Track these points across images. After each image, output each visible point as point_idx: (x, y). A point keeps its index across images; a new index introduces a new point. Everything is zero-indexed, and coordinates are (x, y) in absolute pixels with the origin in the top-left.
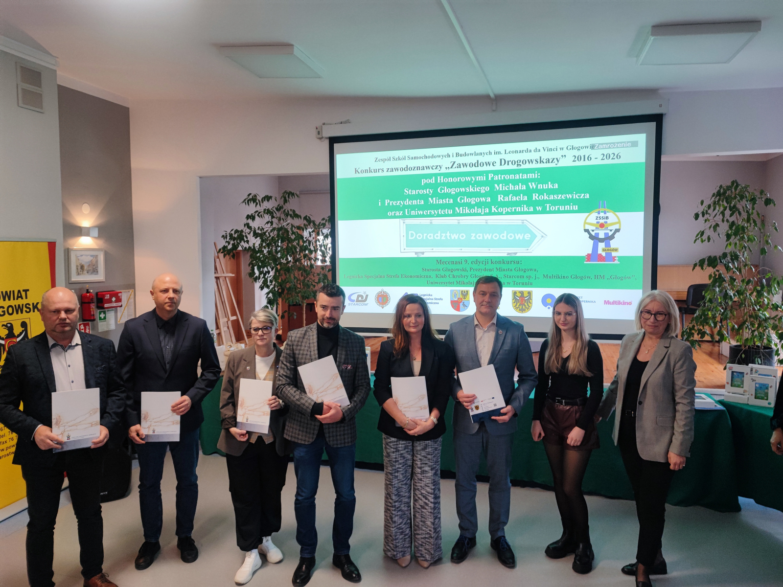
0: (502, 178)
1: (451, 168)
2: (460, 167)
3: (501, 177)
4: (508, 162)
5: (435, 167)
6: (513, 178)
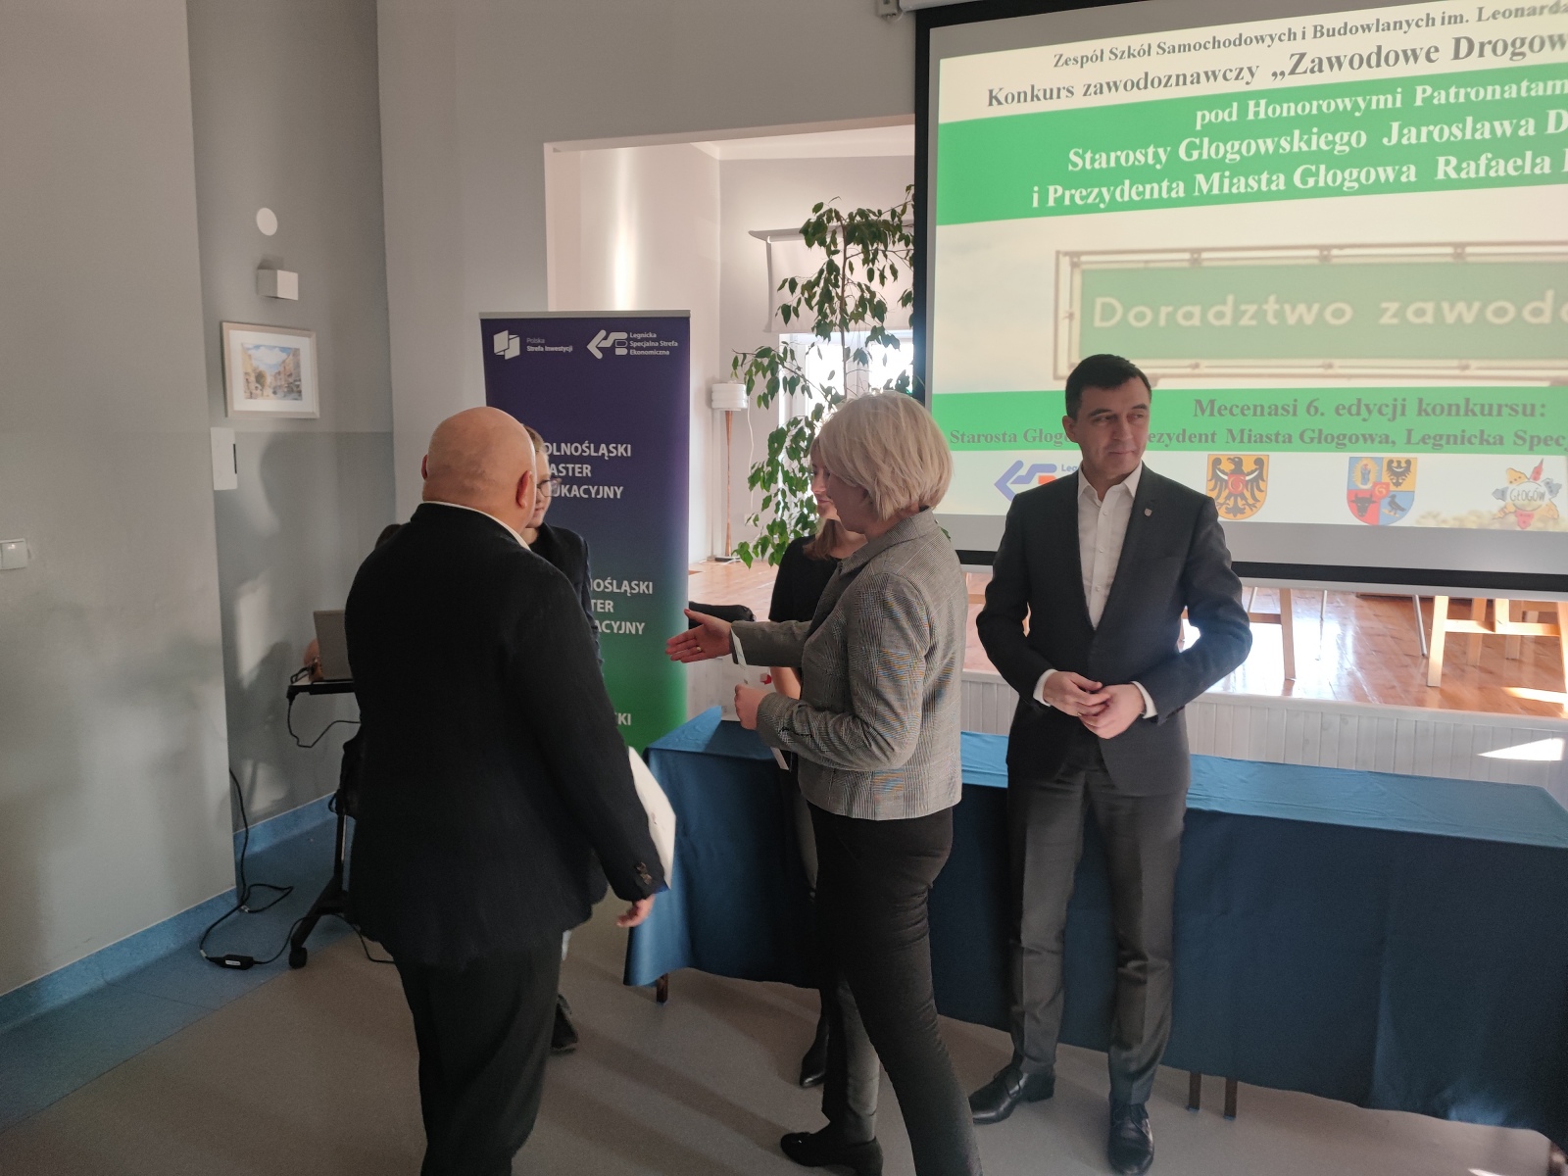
0: (1462, 99)
1: (1293, 72)
2: (1320, 70)
3: (1457, 95)
4: (1482, 45)
5: (1235, 74)
6: (1498, 96)
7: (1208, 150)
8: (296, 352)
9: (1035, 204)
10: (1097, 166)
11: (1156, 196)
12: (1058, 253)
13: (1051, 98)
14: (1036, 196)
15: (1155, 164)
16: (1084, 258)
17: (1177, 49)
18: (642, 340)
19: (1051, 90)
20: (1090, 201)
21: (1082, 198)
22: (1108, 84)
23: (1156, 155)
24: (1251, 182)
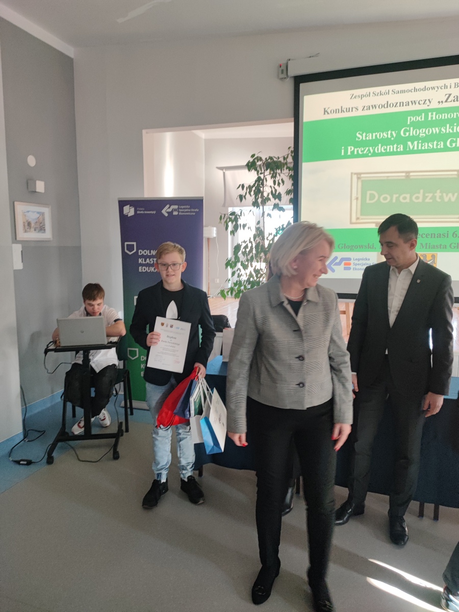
1: (446, 101)
2: (457, 101)
5: (423, 102)
7: (412, 132)
8: (43, 214)
9: (343, 154)
10: (367, 138)
11: (391, 150)
12: (352, 173)
13: (349, 111)
14: (343, 151)
15: (391, 138)
16: (362, 175)
17: (400, 92)
18: (184, 209)
19: (349, 108)
20: (365, 152)
21: (362, 151)
22: (372, 106)
23: (391, 134)
24: (430, 145)
